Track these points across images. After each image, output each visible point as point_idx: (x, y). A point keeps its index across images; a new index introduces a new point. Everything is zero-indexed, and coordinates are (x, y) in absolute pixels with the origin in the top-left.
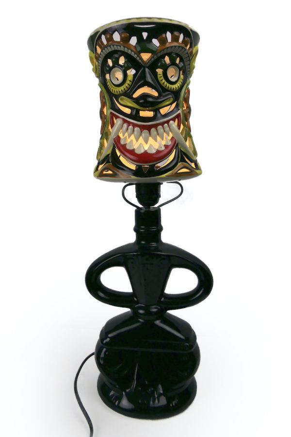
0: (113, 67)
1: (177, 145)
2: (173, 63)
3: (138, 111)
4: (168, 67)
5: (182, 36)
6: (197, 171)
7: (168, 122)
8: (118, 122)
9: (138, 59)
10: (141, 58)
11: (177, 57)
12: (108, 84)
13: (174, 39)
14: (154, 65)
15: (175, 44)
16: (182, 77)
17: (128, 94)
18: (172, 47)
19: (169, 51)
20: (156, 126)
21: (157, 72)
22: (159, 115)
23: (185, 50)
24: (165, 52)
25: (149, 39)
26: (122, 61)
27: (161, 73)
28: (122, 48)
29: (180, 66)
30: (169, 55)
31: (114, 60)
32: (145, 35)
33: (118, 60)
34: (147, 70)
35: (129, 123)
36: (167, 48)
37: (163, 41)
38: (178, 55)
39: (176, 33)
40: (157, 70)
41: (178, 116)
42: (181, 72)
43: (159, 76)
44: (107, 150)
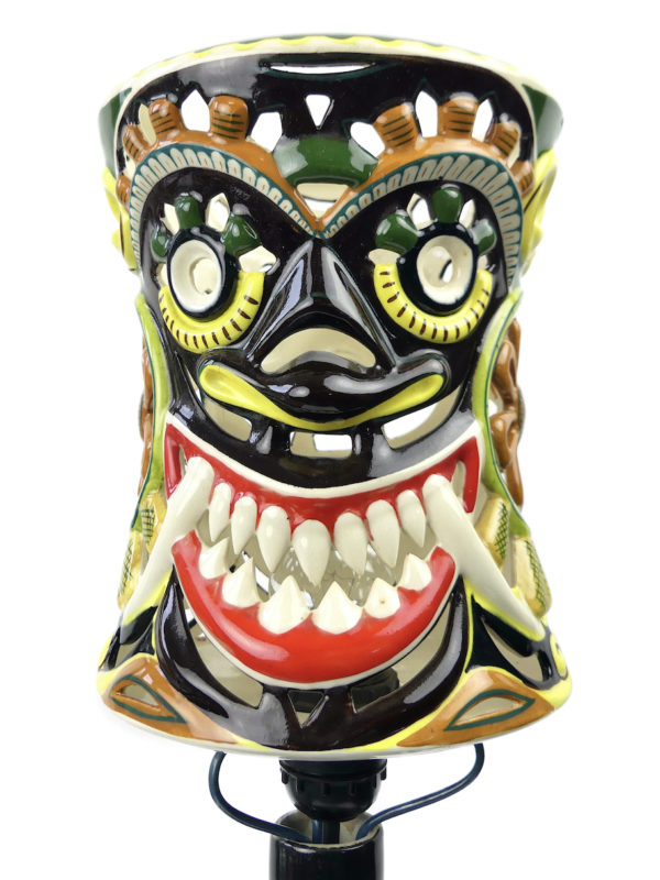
0: (185, 236)
1: (460, 580)
2: (445, 226)
3: (281, 434)
4: (422, 242)
5: (485, 112)
6: (548, 695)
7: (417, 483)
8: (197, 471)
9: (286, 206)
10: (305, 214)
11: (465, 201)
12: (163, 305)
13: (459, 125)
14: (354, 241)
15: (461, 146)
16: (486, 280)
17: (242, 358)
18: (439, 158)
19: (429, 173)
20: (359, 504)
21: (371, 265)
22: (382, 452)
23: (501, 169)
24: (410, 177)
25: (338, 124)
26: (219, 214)
27: (392, 269)
28: (215, 162)
29: (476, 240)
30: (429, 189)
31: (186, 207)
32: (318, 106)
33: (200, 211)
34: (330, 258)
35: (241, 486)
36: (419, 163)
37: (401, 135)
38: (468, 192)
39: (464, 100)
40: (373, 255)
41: (467, 453)
42: (483, 260)
43: (379, 281)
44: (149, 590)
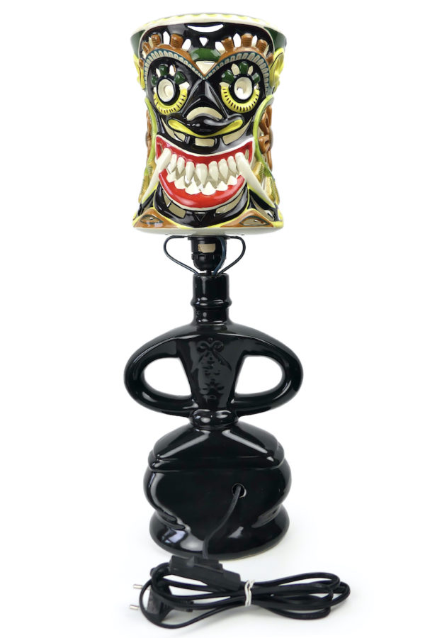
0: (162, 78)
1: (246, 185)
2: (243, 74)
3: (193, 139)
4: (236, 80)
5: (255, 39)
6: (275, 224)
7: (233, 153)
8: (166, 152)
9: (193, 69)
10: (197, 69)
11: (249, 66)
12: (156, 102)
13: (247, 43)
14: (215, 79)
15: (247, 49)
16: (257, 92)
17: (180, 117)
18: (243, 53)
19: (239, 57)
20: (218, 159)
21: (220, 86)
22: (222, 145)
23: (261, 57)
24: (233, 59)
25: (211, 45)
26: (172, 71)
27: (227, 88)
29: (253, 79)
30: (238, 63)
31: (163, 69)
32: (204, 41)
33: (168, 70)
34: (207, 85)
35: (180, 154)
36: (236, 55)
37: (229, 46)
38: (250, 63)
39: (248, 35)
40: (221, 84)
41: (249, 146)
42: (256, 87)
43: (222, 91)
44: (153, 187)
